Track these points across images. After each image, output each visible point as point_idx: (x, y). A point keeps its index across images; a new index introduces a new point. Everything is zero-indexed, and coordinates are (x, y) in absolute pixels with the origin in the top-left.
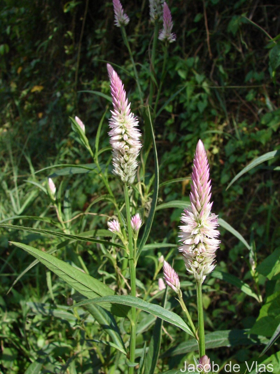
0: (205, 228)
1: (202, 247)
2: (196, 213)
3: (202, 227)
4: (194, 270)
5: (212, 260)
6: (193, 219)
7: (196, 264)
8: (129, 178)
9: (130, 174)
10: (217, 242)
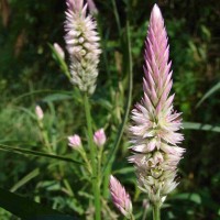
0: (163, 130)
1: (159, 155)
2: (151, 108)
3: (159, 128)
4: (149, 188)
5: (174, 175)
6: (148, 116)
7: (151, 180)
8: (89, 87)
9: (89, 83)
10: (180, 150)
